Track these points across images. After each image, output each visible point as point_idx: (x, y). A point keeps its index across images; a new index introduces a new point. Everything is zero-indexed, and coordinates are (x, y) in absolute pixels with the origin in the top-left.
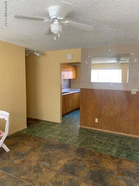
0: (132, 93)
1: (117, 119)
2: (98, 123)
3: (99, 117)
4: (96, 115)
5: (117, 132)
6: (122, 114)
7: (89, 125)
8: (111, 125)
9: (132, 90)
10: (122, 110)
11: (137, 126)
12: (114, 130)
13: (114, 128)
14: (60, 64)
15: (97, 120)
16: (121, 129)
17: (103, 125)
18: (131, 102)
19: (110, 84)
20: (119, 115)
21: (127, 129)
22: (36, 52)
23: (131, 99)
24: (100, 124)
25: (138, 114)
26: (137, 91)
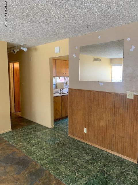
0: (128, 97)
1: (109, 132)
2: (87, 134)
3: (88, 126)
4: (85, 124)
5: (109, 149)
6: (115, 126)
7: (77, 135)
8: (102, 138)
9: (128, 93)
10: (114, 120)
11: (135, 147)
12: (105, 146)
13: (105, 144)
14: (50, 58)
15: (85, 131)
16: (113, 147)
17: (92, 138)
18: (126, 111)
19: (100, 83)
20: (111, 127)
21: (121, 147)
22: (22, 47)
23: (126, 106)
24: (89, 137)
25: (136, 129)
26: (134, 95)
